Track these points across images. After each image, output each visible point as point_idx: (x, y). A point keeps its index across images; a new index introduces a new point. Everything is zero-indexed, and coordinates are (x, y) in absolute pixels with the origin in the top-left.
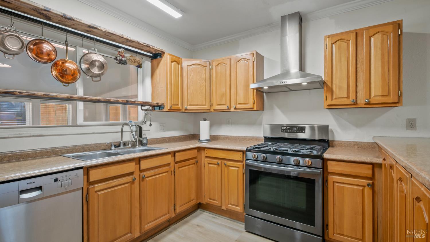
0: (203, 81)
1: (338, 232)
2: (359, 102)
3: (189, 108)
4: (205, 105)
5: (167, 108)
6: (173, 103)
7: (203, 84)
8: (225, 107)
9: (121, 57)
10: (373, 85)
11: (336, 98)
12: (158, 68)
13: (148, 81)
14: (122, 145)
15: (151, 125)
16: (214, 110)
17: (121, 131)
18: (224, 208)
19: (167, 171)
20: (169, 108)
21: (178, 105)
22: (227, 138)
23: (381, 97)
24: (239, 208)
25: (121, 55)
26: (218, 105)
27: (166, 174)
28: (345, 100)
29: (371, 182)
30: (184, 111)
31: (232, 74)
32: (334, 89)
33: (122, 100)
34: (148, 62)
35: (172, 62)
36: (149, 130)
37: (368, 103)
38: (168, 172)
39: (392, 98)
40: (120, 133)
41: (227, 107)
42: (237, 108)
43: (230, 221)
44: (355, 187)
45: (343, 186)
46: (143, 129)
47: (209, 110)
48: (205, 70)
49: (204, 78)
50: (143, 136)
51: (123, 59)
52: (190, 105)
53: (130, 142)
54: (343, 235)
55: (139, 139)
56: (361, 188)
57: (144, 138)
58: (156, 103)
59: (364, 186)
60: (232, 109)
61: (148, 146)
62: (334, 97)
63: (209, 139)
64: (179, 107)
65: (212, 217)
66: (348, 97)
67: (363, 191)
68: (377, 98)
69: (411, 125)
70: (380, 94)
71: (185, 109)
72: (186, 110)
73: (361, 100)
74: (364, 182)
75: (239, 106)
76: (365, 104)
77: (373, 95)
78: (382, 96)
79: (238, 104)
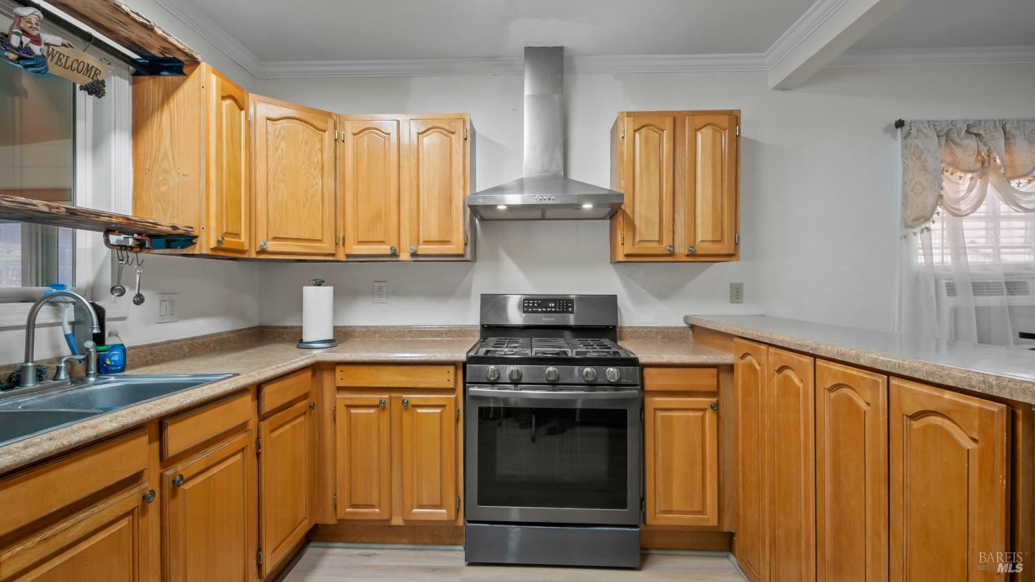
0: (315, 170)
1: (663, 508)
2: (677, 250)
3: (272, 246)
4: (320, 241)
5: (205, 244)
6: (225, 231)
7: (317, 179)
8: (385, 249)
9: (26, 40)
10: (699, 220)
11: (640, 241)
12: (166, 107)
13: (120, 147)
14: (31, 375)
15: (139, 300)
16: (348, 256)
17: (25, 323)
18: (397, 521)
19: (240, 448)
20: (213, 244)
21: (238, 235)
22: (375, 332)
23: (710, 243)
24: (445, 511)
25: (25, 33)
26: (360, 242)
27: (239, 457)
28: (656, 245)
29: (714, 400)
30: (254, 255)
31: (404, 163)
32: (637, 223)
33: (48, 206)
34: (124, 80)
35: (223, 98)
36: (123, 319)
37: (692, 254)
38: (242, 450)
39: (724, 248)
40: (24, 332)
41: (391, 248)
42: (419, 253)
43: (416, 553)
44: (691, 414)
45: (671, 416)
46: (108, 315)
47: (333, 255)
48: (322, 140)
49: (318, 161)
50: (109, 341)
51: (36, 49)
52: (275, 238)
53: (63, 365)
54: (670, 512)
55: (98, 352)
56: (700, 414)
57: (113, 347)
58: (170, 225)
59: (704, 410)
60: (405, 256)
61: (127, 373)
62: (638, 239)
63: (330, 337)
64: (243, 244)
65: (359, 555)
66: (660, 241)
67: (703, 418)
68: (705, 244)
69: (736, 294)
70: (710, 238)
71: (258, 249)
72: (263, 251)
73: (681, 249)
74: (706, 401)
75: (424, 249)
76: (687, 256)
77: (699, 238)
78: (714, 241)
79: (421, 242)
